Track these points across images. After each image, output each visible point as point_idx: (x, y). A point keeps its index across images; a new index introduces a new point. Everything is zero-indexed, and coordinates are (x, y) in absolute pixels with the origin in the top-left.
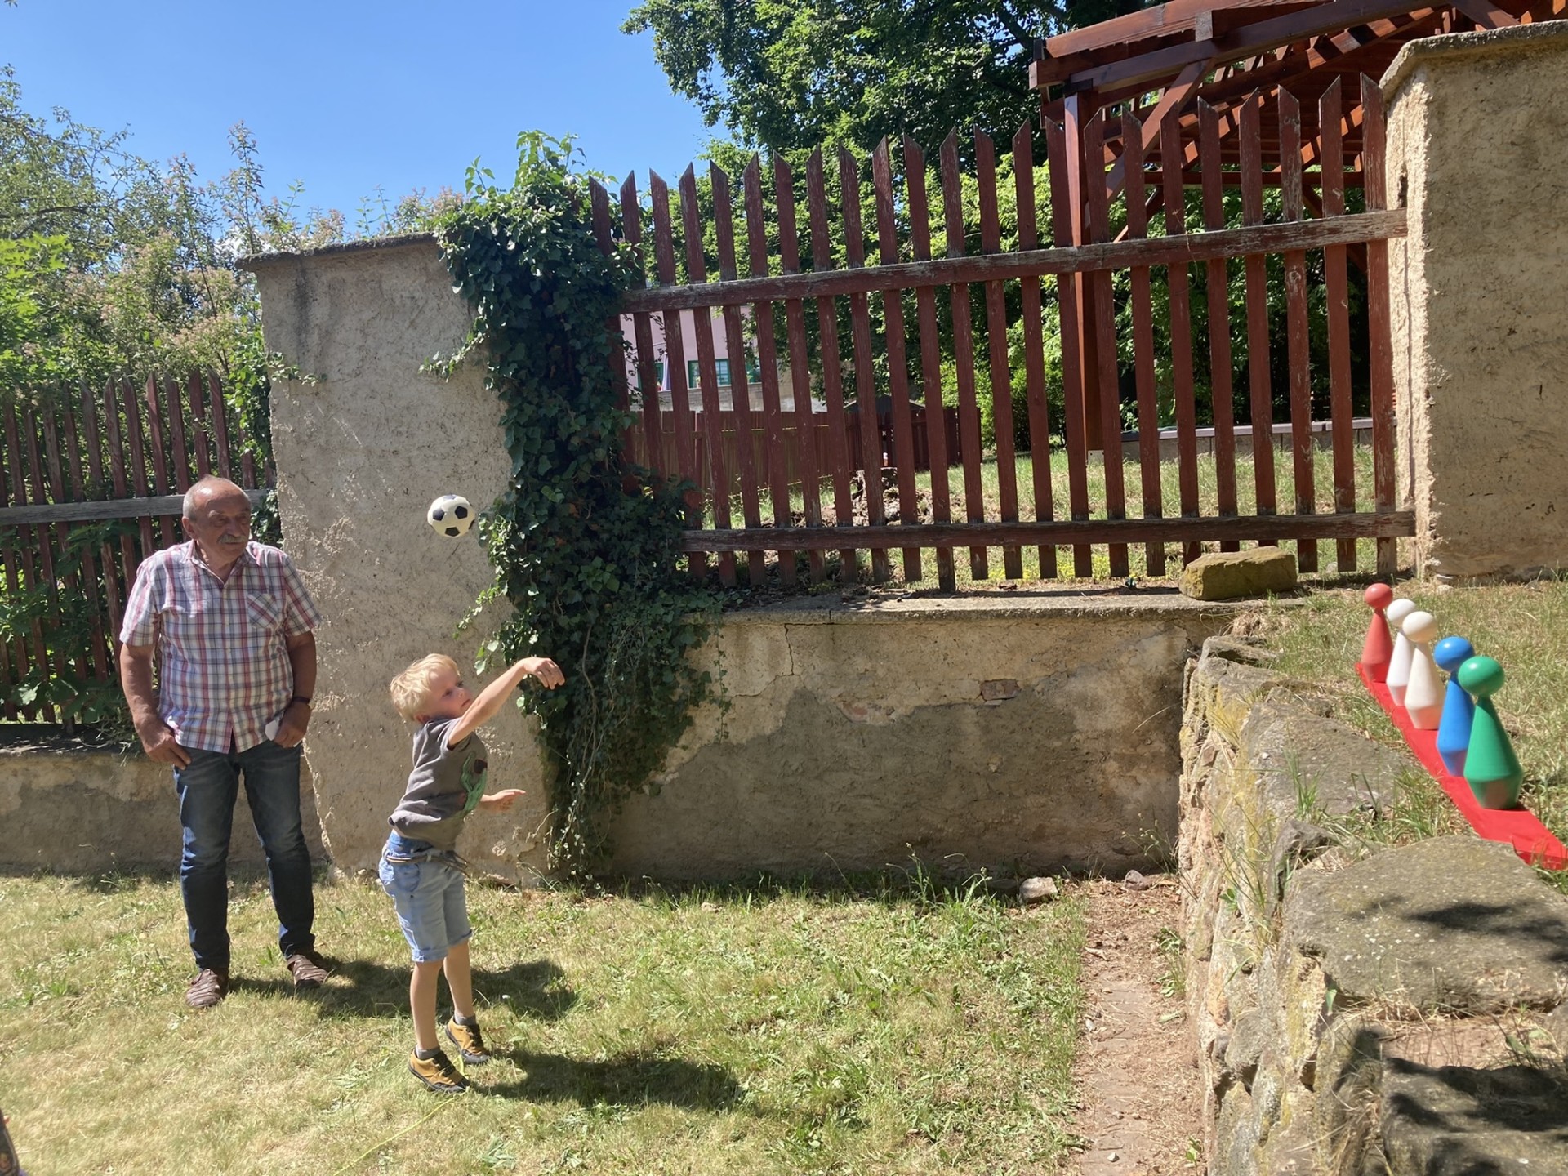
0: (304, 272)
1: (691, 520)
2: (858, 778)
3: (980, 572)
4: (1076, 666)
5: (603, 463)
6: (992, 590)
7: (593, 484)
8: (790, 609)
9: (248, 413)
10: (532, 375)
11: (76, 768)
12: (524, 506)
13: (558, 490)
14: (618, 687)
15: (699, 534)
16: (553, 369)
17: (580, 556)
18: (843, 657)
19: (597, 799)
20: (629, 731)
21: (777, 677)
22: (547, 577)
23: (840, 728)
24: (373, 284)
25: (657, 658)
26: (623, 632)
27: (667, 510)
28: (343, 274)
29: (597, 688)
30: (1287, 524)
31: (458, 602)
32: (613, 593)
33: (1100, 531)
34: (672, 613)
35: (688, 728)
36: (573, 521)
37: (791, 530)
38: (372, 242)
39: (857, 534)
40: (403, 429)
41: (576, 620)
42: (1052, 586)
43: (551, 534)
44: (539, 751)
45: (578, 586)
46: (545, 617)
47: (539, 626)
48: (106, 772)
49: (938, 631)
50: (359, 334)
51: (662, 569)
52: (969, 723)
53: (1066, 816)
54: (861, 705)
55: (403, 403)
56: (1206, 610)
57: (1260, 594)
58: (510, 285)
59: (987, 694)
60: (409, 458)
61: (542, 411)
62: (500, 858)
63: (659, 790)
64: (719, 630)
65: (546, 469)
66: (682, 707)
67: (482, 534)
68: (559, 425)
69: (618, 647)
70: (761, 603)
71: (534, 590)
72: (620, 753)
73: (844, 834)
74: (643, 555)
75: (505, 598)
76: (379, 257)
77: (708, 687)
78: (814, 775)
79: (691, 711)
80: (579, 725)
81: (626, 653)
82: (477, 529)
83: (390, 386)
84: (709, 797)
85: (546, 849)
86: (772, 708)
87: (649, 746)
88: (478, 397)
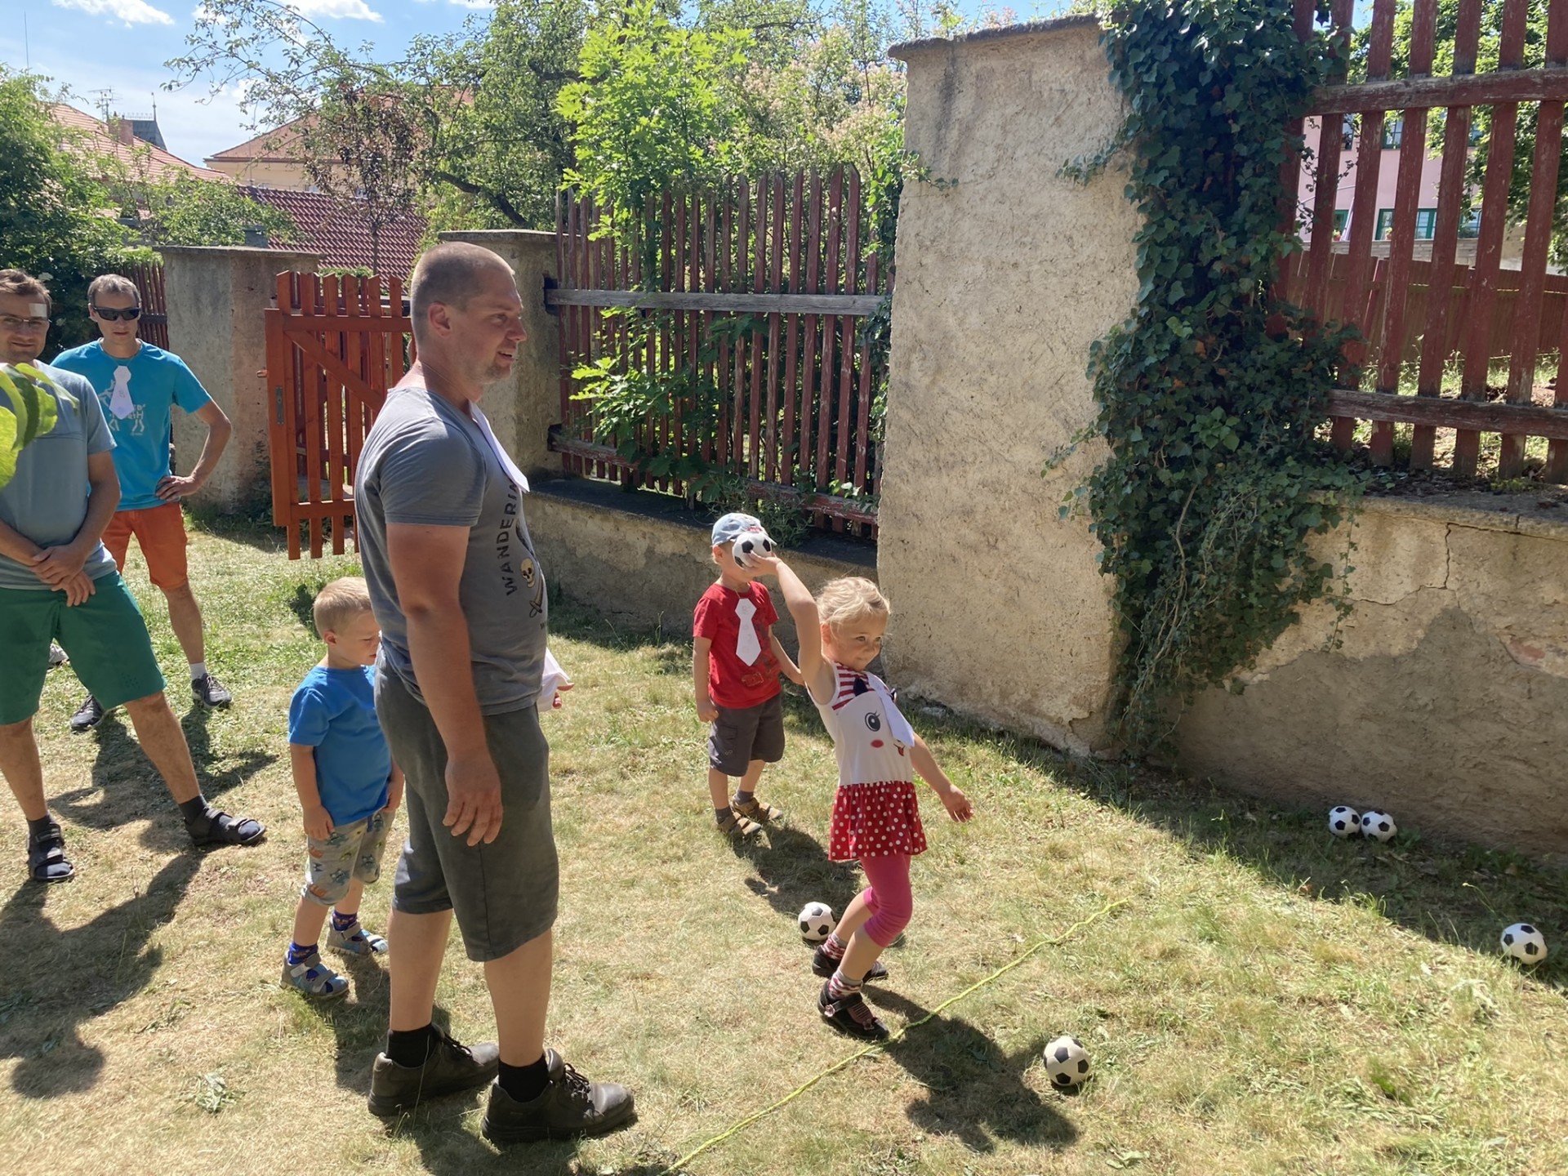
0: (954, 60)
1: (1345, 376)
2: (1511, 735)
5: (1248, 296)
7: (1230, 321)
8: (1460, 507)
9: (878, 214)
10: (1182, 186)
12: (1144, 338)
13: (1186, 323)
14: (1214, 562)
15: (1353, 395)
16: (1209, 181)
17: (1199, 403)
18: (1523, 579)
20: (1218, 615)
21: (1421, 587)
22: (1156, 422)
23: (1498, 668)
24: (1022, 75)
25: (1269, 537)
26: (1233, 499)
27: (1316, 362)
28: (995, 63)
29: (1189, 559)
31: (1051, 437)
32: (1230, 452)
34: (1298, 487)
35: (1291, 626)
36: (1198, 362)
37: (1481, 405)
38: (1029, 25)
40: (1028, 239)
41: (1180, 476)
43: (1168, 374)
44: (1111, 615)
45: (1189, 439)
46: (1144, 468)
47: (1134, 476)
50: (999, 131)
51: (1295, 432)
54: (1536, 644)
55: (1032, 211)
58: (1174, 75)
60: (1029, 273)
61: (1185, 229)
62: (1050, 719)
63: (1243, 689)
64: (1355, 516)
65: (1178, 298)
66: (1288, 599)
67: (1091, 365)
68: (1203, 246)
69: (1223, 515)
70: (1419, 493)
71: (1137, 435)
72: (1204, 638)
73: (1475, 798)
74: (1275, 413)
75: (1102, 439)
76: (1034, 43)
77: (1327, 582)
78: (1448, 717)
79: (1299, 607)
80: (1161, 597)
81: (1231, 524)
82: (1087, 359)
83: (1023, 191)
84: (1303, 711)
85: (1100, 722)
86: (1407, 623)
87: (1240, 636)
88: (1115, 207)
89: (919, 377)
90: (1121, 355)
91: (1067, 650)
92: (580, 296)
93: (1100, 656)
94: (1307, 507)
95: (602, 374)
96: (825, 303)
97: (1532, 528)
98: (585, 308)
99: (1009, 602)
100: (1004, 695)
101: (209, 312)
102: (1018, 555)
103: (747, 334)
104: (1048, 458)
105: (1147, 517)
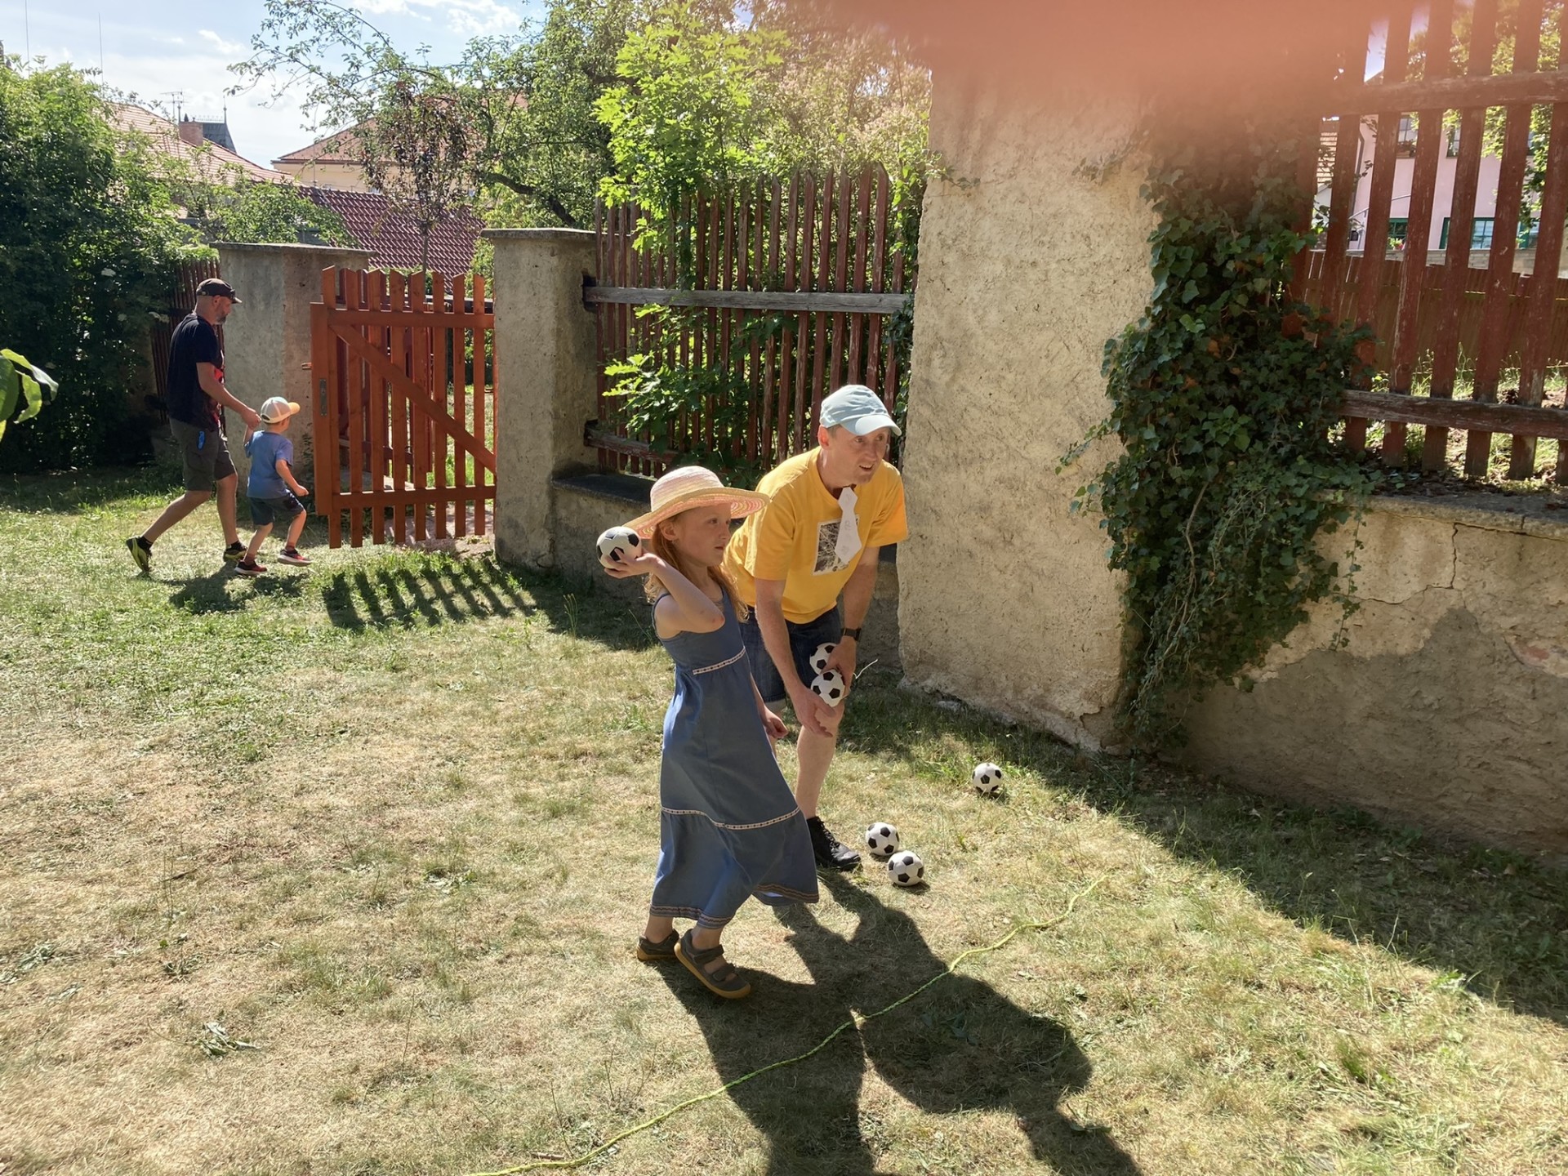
1: (1358, 377)
5: (1263, 296)
7: (1245, 321)
8: (1466, 505)
9: (904, 213)
10: (1197, 185)
12: (1157, 336)
13: (1199, 320)
14: (1223, 559)
15: (1365, 396)
17: (1211, 402)
18: (1529, 579)
20: (1228, 613)
21: (1428, 587)
22: (1169, 420)
25: (1278, 535)
26: (1242, 497)
27: (1330, 362)
29: (1199, 556)
31: (1067, 434)
32: (1241, 452)
34: (1307, 486)
35: (1300, 624)
36: (1211, 360)
37: (1492, 406)
40: (1046, 239)
43: (1181, 372)
44: (1121, 610)
45: (1201, 437)
46: (1156, 465)
47: (1145, 473)
50: (1020, 131)
51: (1308, 432)
54: (1541, 645)
55: (1052, 210)
60: (1047, 272)
61: (1200, 228)
62: (1062, 714)
63: (1252, 687)
64: (1363, 515)
65: (1191, 298)
66: (1297, 598)
67: (1106, 363)
68: (1217, 245)
70: (1429, 493)
71: (1150, 433)
72: (1213, 635)
73: (1480, 798)
74: (1288, 413)
75: (1117, 437)
77: (1334, 581)
78: (1453, 717)
79: (1308, 606)
80: (1171, 594)
81: (1240, 523)
82: (1102, 357)
83: (1042, 191)
84: (1310, 709)
85: (1110, 717)
86: (1413, 623)
87: (1249, 634)
88: (1132, 206)
89: (940, 376)
90: (1135, 353)
91: (1079, 645)
92: (619, 294)
93: (1111, 651)
94: (1316, 507)
95: (635, 370)
96: (853, 301)
97: (1538, 528)
98: (622, 306)
99: (1025, 597)
100: (1018, 690)
101: (262, 307)
102: (1033, 552)
103: (777, 332)
104: (1064, 454)
105: (1158, 514)
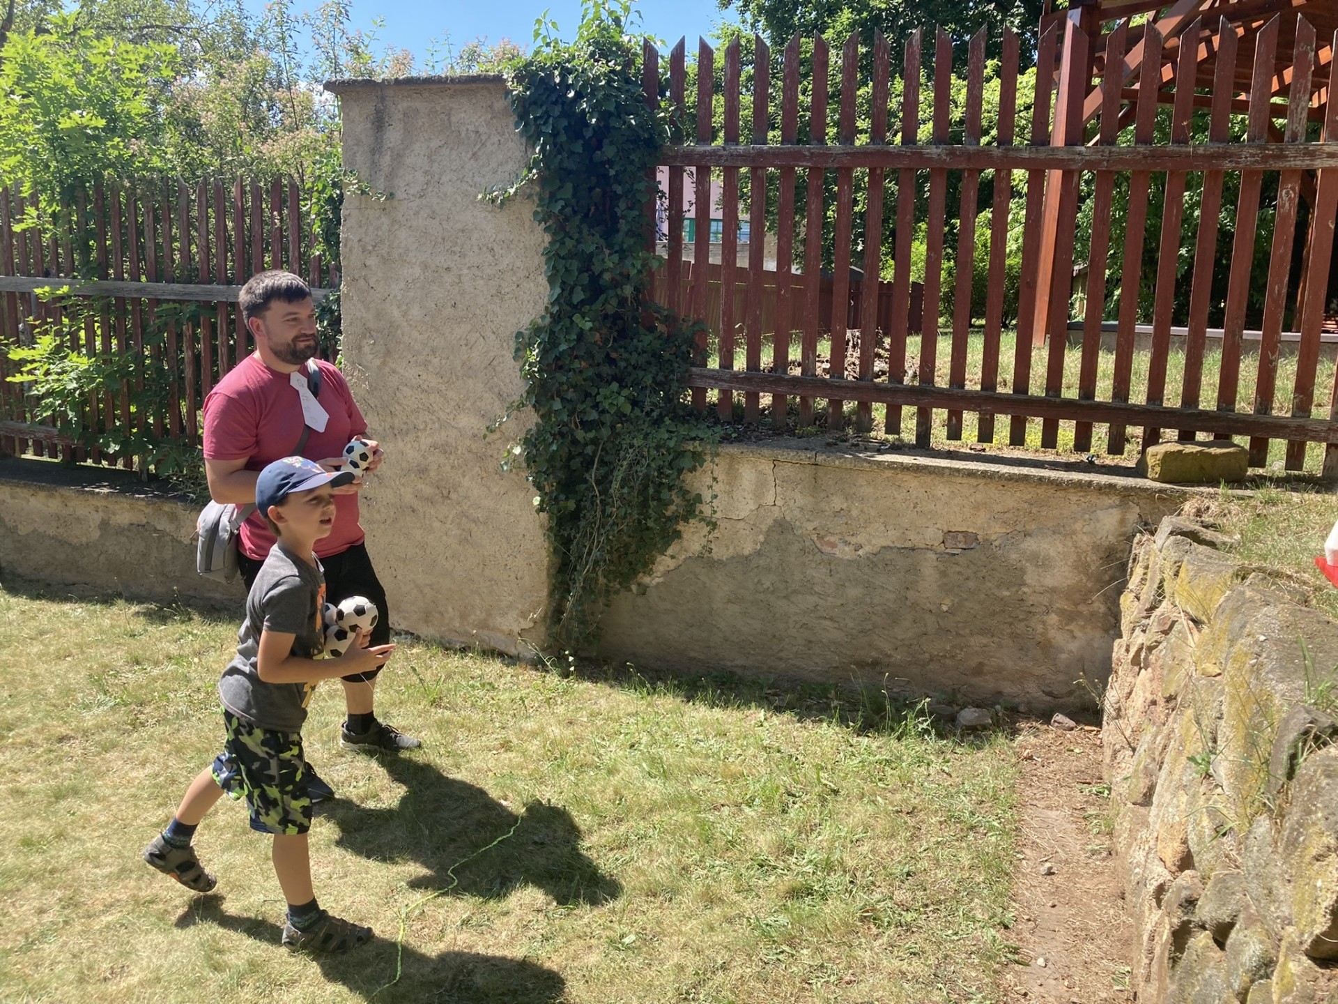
0: (383, 99)
1: (698, 358)
2: (821, 602)
3: (955, 433)
4: (1033, 527)
5: (627, 298)
6: (963, 450)
7: (617, 317)
8: (780, 448)
9: (321, 220)
10: (575, 213)
11: (149, 510)
12: (556, 329)
13: (587, 319)
14: (622, 498)
15: (704, 371)
16: (593, 209)
17: (600, 379)
18: (822, 495)
19: (593, 592)
20: (625, 538)
21: (760, 506)
22: (571, 395)
23: (811, 557)
24: (443, 116)
25: (658, 477)
26: (631, 451)
27: (679, 347)
28: (418, 104)
29: (603, 497)
30: (1244, 421)
31: (489, 407)
32: (625, 415)
33: (1069, 410)
34: (674, 439)
35: (676, 541)
36: (597, 348)
37: (787, 376)
38: (447, 77)
39: (848, 387)
40: (457, 249)
41: (591, 435)
42: (1017, 453)
43: (576, 357)
44: (546, 545)
45: (596, 406)
46: (565, 429)
47: (557, 437)
48: (173, 517)
49: (912, 482)
50: (426, 160)
51: (668, 399)
52: (929, 567)
53: (1005, 657)
54: (832, 539)
55: (459, 226)
56: (1161, 491)
57: (1214, 483)
58: (565, 128)
59: (949, 543)
60: (460, 276)
61: (581, 247)
62: (503, 632)
63: (645, 591)
64: (715, 459)
65: (579, 299)
66: (673, 521)
67: (517, 350)
68: (594, 260)
69: (625, 463)
70: (753, 439)
71: (557, 405)
72: (616, 555)
73: (803, 648)
74: (654, 385)
75: (531, 408)
76: (451, 92)
77: (699, 507)
78: (783, 595)
79: (681, 526)
80: (583, 527)
81: (631, 470)
82: (513, 345)
83: (449, 210)
84: (688, 602)
85: (543, 629)
86: (752, 532)
87: (640, 552)
88: (526, 227)
89: (371, 360)
90: (540, 343)
91: (513, 576)
93: (540, 577)
94: (680, 454)
97: (825, 460)
99: (466, 539)
100: (463, 617)
102: (469, 503)
103: (194, 320)
104: (486, 423)
105: (568, 467)
